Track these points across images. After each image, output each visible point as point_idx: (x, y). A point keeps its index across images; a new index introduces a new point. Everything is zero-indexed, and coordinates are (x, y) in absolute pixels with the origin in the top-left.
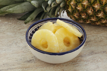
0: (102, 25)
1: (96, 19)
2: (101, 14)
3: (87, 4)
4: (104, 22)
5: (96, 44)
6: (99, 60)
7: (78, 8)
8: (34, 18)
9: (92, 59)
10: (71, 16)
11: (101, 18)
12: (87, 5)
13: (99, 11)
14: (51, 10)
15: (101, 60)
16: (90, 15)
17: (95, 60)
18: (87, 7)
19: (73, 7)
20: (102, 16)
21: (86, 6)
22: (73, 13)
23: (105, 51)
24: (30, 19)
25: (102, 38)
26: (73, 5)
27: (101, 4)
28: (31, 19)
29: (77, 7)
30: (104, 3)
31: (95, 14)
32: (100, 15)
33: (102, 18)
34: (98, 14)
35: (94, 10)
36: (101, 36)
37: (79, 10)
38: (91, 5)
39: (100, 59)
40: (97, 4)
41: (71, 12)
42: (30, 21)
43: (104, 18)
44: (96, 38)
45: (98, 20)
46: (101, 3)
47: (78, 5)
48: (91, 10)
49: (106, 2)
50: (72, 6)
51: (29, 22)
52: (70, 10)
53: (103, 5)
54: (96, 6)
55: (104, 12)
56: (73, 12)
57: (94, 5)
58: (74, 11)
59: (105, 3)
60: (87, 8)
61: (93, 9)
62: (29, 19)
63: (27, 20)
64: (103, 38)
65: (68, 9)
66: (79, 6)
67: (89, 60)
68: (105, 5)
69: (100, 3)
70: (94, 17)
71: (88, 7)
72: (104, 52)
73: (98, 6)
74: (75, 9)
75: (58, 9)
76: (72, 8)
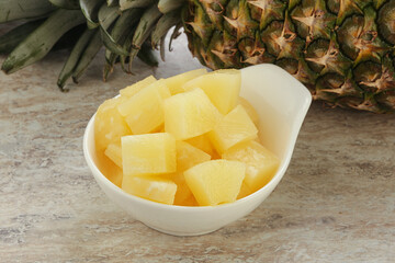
0: (334, 103)
1: (306, 74)
2: (326, 57)
3: (269, 8)
4: (339, 91)
5: (298, 183)
6: (300, 254)
7: (233, 23)
8: (44, 51)
9: (271, 249)
10: (203, 54)
11: (326, 74)
12: (272, 14)
13: (320, 42)
14: (121, 22)
15: (307, 257)
16: (282, 54)
17: (282, 252)
18: (269, 19)
19: (212, 15)
20: (330, 64)
21: (264, 16)
22: (209, 42)
23: (332, 219)
24: (28, 52)
25: (325, 160)
26: (211, 5)
27: (330, 11)
28: (33, 55)
29: (230, 16)
30: (342, 8)
31: (302, 55)
32: (325, 59)
33: (332, 74)
34: (314, 56)
35: (298, 36)
36: (327, 149)
37: (234, 30)
38: (289, 13)
39: (304, 250)
40: (314, 13)
41: (201, 35)
42: (27, 63)
43: (339, 75)
44: (303, 159)
45: (317, 81)
46: (331, 7)
47: (231, 9)
48: (287, 36)
49: (350, 6)
50: (209, 10)
51: (21, 63)
52: (198, 26)
53: (339, 19)
54: (310, 21)
55: (341, 49)
56: (210, 37)
57: (303, 15)
58: (213, 31)
59: (346, 10)
60: (269, 24)
61: (296, 32)
62: (21, 51)
63: (13, 54)
64: (331, 158)
65: (192, 24)
66: (234, 14)
67: (255, 249)
68: (347, 17)
69: (327, 7)
70: (300, 67)
71: (275, 21)
72: (325, 221)
73: (315, 21)
74: (219, 27)
75: (147, 19)
76: (206, 18)
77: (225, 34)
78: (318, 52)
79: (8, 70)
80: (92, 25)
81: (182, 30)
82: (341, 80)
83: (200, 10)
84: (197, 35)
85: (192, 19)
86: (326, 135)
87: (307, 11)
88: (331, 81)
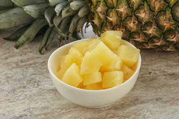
77: (108, 24)
78: (148, 28)
79: (17, 47)
80: (51, 25)
81: (90, 24)
82: (159, 39)
83: (96, 15)
84: (96, 25)
85: (93, 18)
86: (155, 63)
87: (142, 11)
88: (155, 40)
